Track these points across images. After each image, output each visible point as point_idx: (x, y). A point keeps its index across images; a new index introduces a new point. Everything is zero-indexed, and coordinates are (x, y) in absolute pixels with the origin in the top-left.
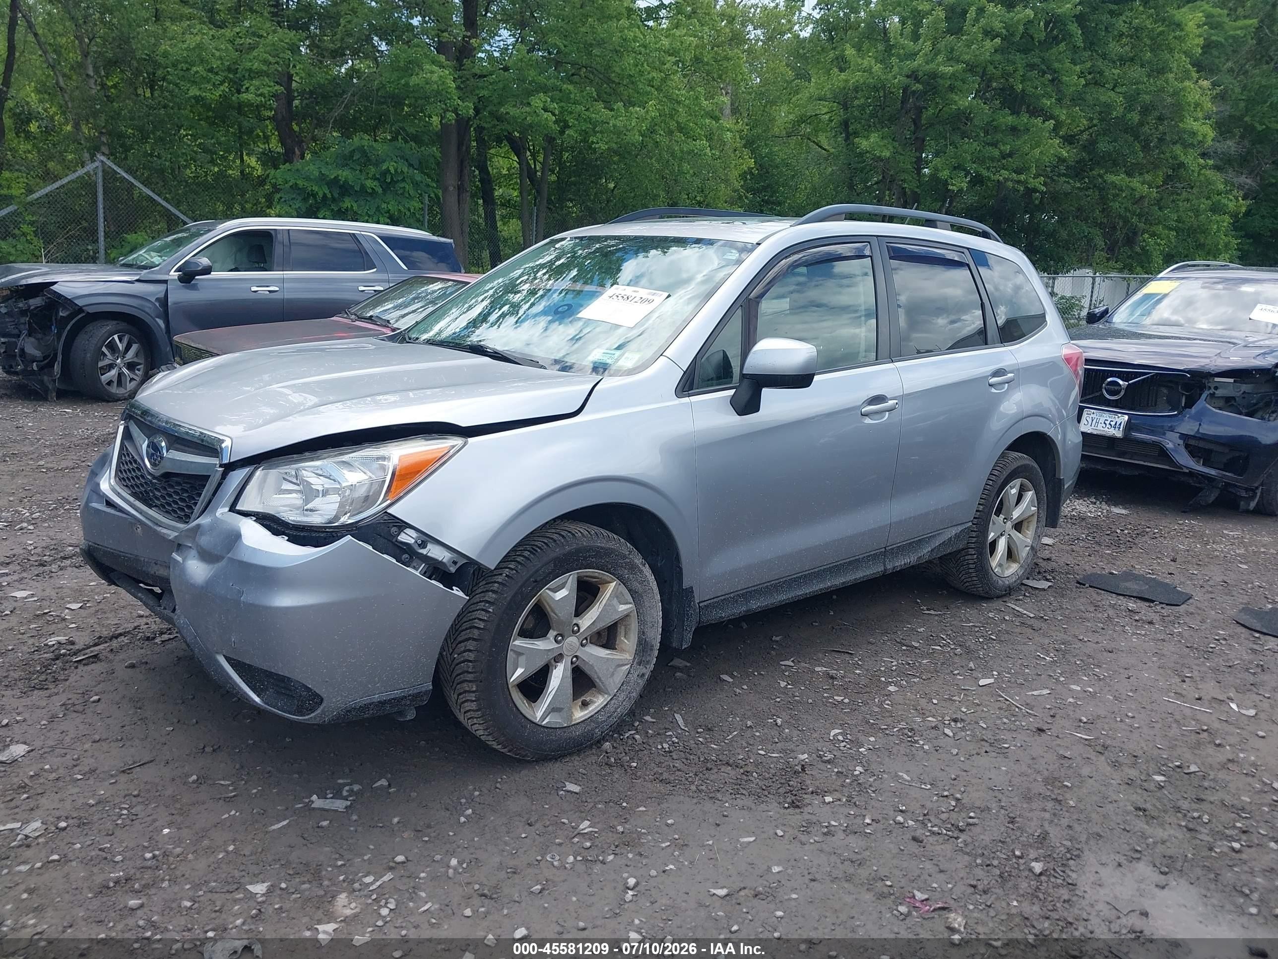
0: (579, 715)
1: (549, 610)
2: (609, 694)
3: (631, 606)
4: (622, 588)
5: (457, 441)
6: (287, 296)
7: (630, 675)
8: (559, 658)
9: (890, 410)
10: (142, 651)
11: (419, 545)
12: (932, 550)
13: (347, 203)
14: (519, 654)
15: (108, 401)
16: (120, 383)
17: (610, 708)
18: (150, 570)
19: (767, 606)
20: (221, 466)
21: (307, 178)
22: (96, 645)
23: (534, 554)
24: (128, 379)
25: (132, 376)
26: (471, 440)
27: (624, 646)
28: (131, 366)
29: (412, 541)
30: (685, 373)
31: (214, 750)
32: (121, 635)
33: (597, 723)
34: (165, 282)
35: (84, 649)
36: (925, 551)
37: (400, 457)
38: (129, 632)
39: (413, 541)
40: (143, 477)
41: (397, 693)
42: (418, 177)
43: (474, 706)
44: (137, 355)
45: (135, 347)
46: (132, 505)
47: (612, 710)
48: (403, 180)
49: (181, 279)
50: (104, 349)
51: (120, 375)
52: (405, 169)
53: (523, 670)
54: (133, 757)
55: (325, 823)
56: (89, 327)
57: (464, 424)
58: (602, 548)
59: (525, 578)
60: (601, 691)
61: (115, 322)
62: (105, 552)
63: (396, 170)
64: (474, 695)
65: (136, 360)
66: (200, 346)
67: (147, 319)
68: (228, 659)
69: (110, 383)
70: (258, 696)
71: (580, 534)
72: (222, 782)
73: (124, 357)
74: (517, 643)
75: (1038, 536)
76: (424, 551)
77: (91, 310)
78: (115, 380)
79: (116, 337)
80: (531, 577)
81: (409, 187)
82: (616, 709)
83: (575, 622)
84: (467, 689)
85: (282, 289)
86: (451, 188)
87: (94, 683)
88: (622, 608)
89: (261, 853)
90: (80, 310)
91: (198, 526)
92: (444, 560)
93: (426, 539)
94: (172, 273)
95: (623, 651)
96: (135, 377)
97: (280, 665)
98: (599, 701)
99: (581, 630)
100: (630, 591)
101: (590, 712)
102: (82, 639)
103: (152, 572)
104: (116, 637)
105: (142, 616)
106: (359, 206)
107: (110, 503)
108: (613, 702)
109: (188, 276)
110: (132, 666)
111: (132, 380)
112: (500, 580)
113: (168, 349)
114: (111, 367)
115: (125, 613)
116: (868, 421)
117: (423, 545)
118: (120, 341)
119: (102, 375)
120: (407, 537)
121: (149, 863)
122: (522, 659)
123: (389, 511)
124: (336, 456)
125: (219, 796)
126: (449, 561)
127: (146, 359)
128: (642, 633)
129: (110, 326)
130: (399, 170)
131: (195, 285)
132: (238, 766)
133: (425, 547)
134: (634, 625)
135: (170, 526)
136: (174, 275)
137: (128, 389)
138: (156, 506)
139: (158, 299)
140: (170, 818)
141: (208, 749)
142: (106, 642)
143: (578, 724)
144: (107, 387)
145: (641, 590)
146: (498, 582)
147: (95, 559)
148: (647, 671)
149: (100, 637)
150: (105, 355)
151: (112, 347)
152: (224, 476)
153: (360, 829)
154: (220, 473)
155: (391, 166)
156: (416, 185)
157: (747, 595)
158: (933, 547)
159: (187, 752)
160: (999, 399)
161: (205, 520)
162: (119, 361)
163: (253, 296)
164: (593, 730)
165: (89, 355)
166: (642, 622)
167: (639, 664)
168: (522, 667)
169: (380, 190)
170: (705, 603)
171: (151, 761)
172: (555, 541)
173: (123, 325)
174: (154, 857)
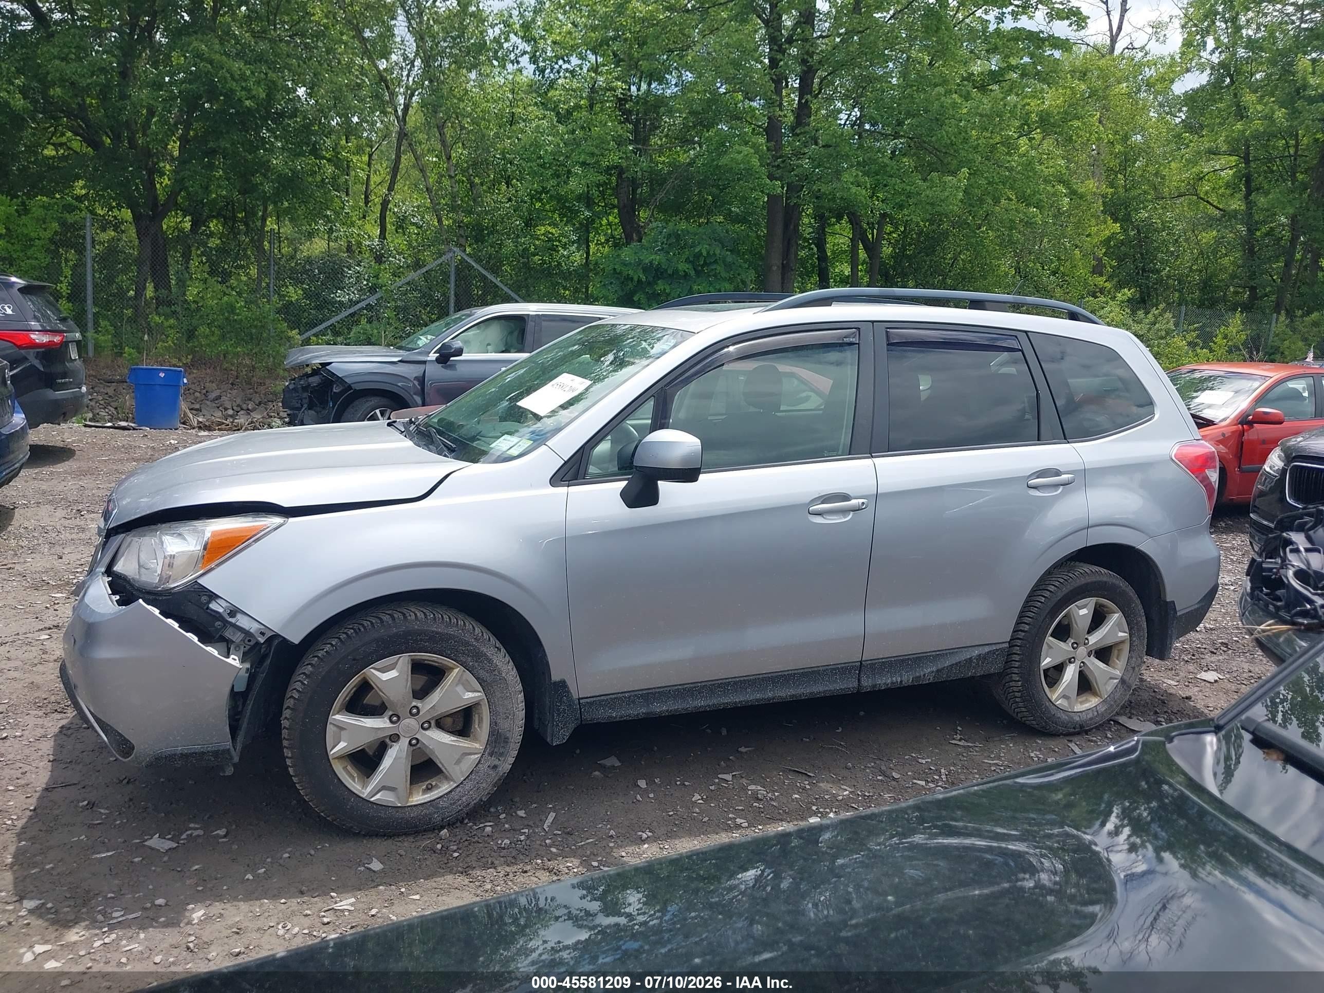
2: (455, 782)
3: (479, 694)
5: (277, 520)
7: (480, 766)
8: (395, 738)
9: (855, 510)
12: (938, 671)
13: (660, 286)
19: (676, 710)
21: (625, 264)
29: (221, 610)
30: (566, 463)
33: (437, 808)
34: (424, 362)
36: (927, 671)
37: (212, 532)
41: (197, 748)
42: (730, 258)
47: (456, 797)
48: (715, 262)
49: (438, 360)
52: (718, 252)
63: (708, 253)
74: (338, 717)
75: (1131, 668)
81: (719, 268)
83: (414, 704)
86: (775, 268)
88: (469, 695)
94: (431, 354)
100: (478, 679)
106: (672, 289)
108: (459, 789)
116: (818, 520)
123: (200, 581)
126: (256, 631)
130: (711, 253)
139: (416, 378)
143: (415, 806)
155: (703, 249)
156: (728, 266)
157: (649, 695)
158: (940, 667)
160: (1046, 504)
169: (692, 273)
170: (588, 700)
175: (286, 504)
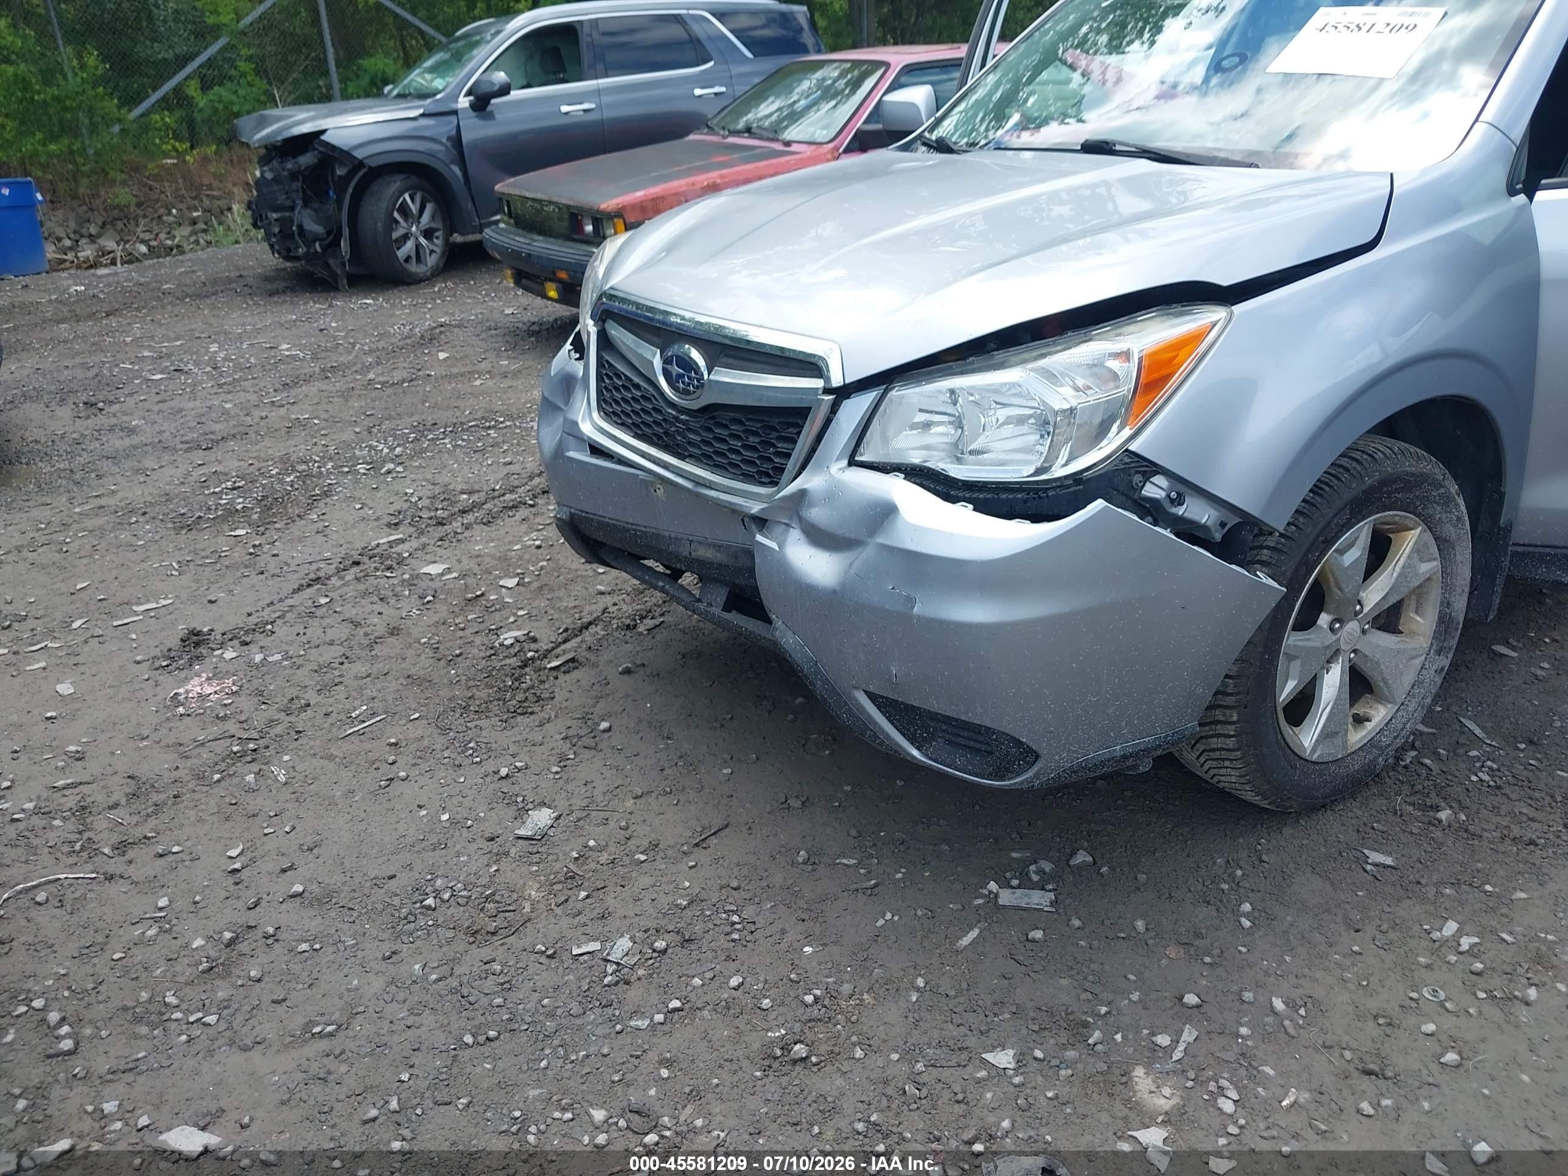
0: (1357, 737)
1: (1332, 583)
4: (1429, 537)
6: (608, 114)
10: (629, 647)
11: (1172, 501)
14: (1291, 658)
15: (408, 284)
16: (419, 259)
17: (1397, 724)
18: (681, 549)
20: (827, 391)
22: (565, 641)
23: (1321, 496)
24: (428, 252)
25: (432, 247)
26: (1239, 309)
27: (1414, 627)
28: (428, 234)
31: (803, 804)
32: (590, 623)
33: (1380, 748)
35: (553, 649)
38: (597, 619)
39: (1164, 494)
40: (657, 410)
43: (1231, 743)
44: (433, 218)
45: (429, 208)
46: (643, 455)
47: (1400, 726)
50: (396, 215)
51: (418, 246)
53: (1295, 683)
54: (698, 820)
55: (1038, 934)
56: (374, 187)
57: (1225, 281)
58: (1413, 474)
59: (1311, 538)
60: (1382, 699)
61: (402, 176)
62: (599, 523)
64: (1233, 727)
65: (433, 225)
66: (539, 196)
67: (439, 167)
68: (872, 697)
69: (407, 260)
70: (918, 748)
71: (1381, 456)
72: (845, 861)
73: (419, 222)
76: (1180, 511)
77: (373, 163)
78: (413, 254)
79: (407, 196)
80: (1318, 536)
82: (1405, 724)
84: (1222, 718)
85: (600, 107)
87: (592, 702)
89: (968, 990)
90: (361, 164)
91: (802, 493)
92: (1209, 523)
93: (1183, 487)
95: (1413, 634)
96: (435, 248)
97: (979, 710)
98: (1379, 714)
99: (1366, 610)
101: (1369, 732)
102: (546, 636)
103: (686, 553)
104: (586, 627)
105: (602, 593)
107: (596, 450)
109: (482, 101)
110: (627, 672)
111: (432, 252)
112: (1272, 544)
113: (470, 205)
114: (406, 237)
115: (577, 588)
117: (1179, 501)
118: (412, 199)
119: (398, 249)
120: (1155, 489)
121: (815, 1012)
122: (1295, 666)
123: (1133, 447)
124: (1036, 359)
125: (855, 886)
127: (444, 223)
128: (1446, 604)
129: (396, 183)
131: (492, 112)
132: (854, 833)
133: (1181, 504)
134: (1435, 595)
135: (735, 489)
136: (464, 102)
137: (429, 265)
138: (690, 456)
140: (801, 927)
141: (795, 803)
142: (576, 636)
144: (405, 265)
145: (1454, 537)
146: (1268, 548)
147: (580, 532)
148: (1445, 662)
149: (566, 630)
150: (397, 222)
151: (404, 210)
152: (834, 408)
153: (1095, 943)
154: (830, 404)
159: (768, 809)
161: (810, 481)
162: (414, 229)
163: (563, 121)
164: (1375, 759)
165: (379, 225)
166: (1447, 587)
167: (1439, 652)
168: (1294, 679)
171: (727, 826)
172: (1347, 470)
173: (414, 180)
174: (816, 999)
175: (1225, 280)
